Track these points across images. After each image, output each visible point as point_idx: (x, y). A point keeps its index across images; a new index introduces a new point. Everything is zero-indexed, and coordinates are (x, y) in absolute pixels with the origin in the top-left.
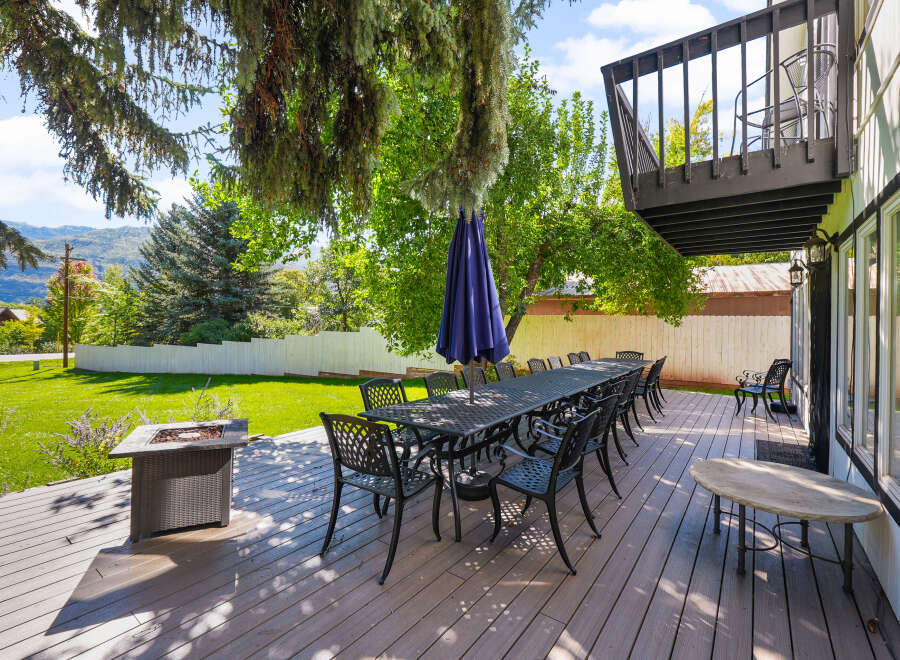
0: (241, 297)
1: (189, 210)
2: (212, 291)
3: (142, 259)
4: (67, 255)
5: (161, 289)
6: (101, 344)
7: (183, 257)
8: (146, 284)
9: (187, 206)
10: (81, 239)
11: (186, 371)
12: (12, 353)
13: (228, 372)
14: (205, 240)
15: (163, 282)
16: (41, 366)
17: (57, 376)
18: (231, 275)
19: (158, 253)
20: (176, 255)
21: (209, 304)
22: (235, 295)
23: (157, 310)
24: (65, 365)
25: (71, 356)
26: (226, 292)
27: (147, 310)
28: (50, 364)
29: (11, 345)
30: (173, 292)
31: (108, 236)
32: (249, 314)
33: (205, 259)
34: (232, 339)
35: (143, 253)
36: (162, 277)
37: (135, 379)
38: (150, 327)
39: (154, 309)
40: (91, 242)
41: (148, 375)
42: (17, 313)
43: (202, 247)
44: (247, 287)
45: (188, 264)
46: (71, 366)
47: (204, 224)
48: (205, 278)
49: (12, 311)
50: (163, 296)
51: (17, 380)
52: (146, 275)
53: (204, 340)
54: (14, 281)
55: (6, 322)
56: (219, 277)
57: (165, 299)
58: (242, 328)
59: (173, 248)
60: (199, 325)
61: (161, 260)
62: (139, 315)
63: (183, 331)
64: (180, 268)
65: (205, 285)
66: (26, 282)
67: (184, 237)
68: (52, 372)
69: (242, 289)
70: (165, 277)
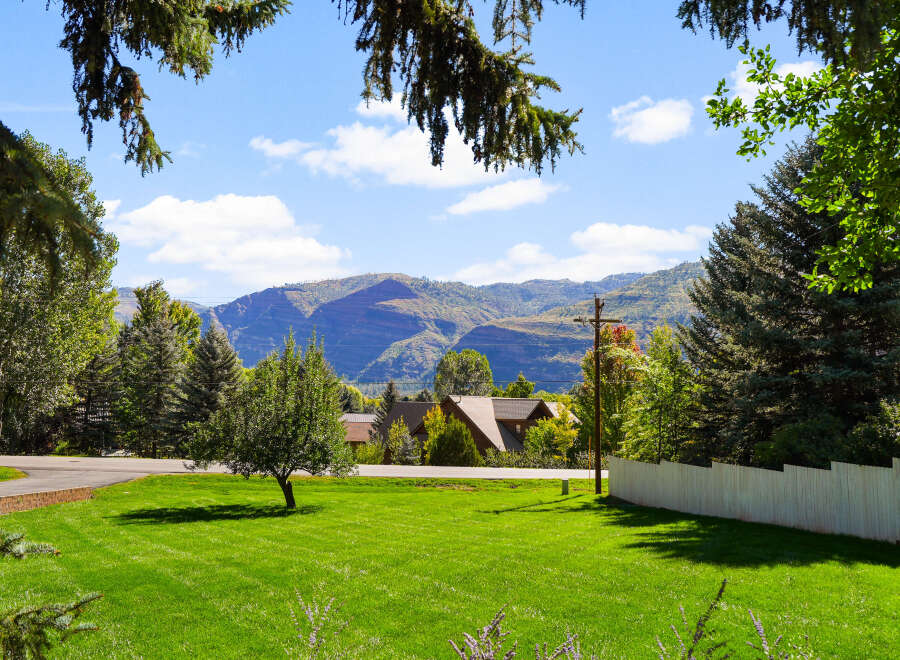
0: (868, 367)
1: (762, 208)
2: (810, 359)
3: (694, 311)
4: (598, 316)
5: (725, 361)
6: (641, 459)
7: (756, 298)
8: (701, 352)
9: (758, 202)
10: (628, 293)
11: (766, 518)
12: (545, 467)
13: (846, 531)
14: (792, 261)
15: (725, 347)
16: (570, 489)
17: (586, 507)
18: (845, 323)
19: (718, 295)
20: (744, 294)
21: (805, 384)
22: (858, 363)
23: (720, 400)
24: (598, 490)
25: (605, 474)
26: (836, 358)
27: (705, 399)
28: (581, 486)
29: (544, 453)
30: (742, 365)
31: (661, 283)
32: (884, 404)
33: (792, 297)
34: (851, 459)
35: (695, 299)
36: (724, 338)
37: (683, 525)
38: (709, 430)
39: (715, 397)
40: (640, 296)
41: (704, 520)
42: (552, 407)
43: (788, 274)
44: (883, 347)
45: (766, 309)
46: (605, 493)
47: (789, 229)
48: (796, 334)
49: (547, 404)
50: (725, 373)
51: (539, 508)
52: (700, 335)
53: (799, 460)
54: (558, 362)
55: (540, 421)
56: (822, 328)
57: (729, 379)
58: (871, 435)
59: (742, 284)
60: (788, 427)
61: (723, 307)
62: (692, 408)
63: (759, 438)
64: (753, 318)
65: (796, 347)
66: (569, 364)
67: (756, 260)
68: (580, 499)
69: (872, 349)
70: (729, 338)
